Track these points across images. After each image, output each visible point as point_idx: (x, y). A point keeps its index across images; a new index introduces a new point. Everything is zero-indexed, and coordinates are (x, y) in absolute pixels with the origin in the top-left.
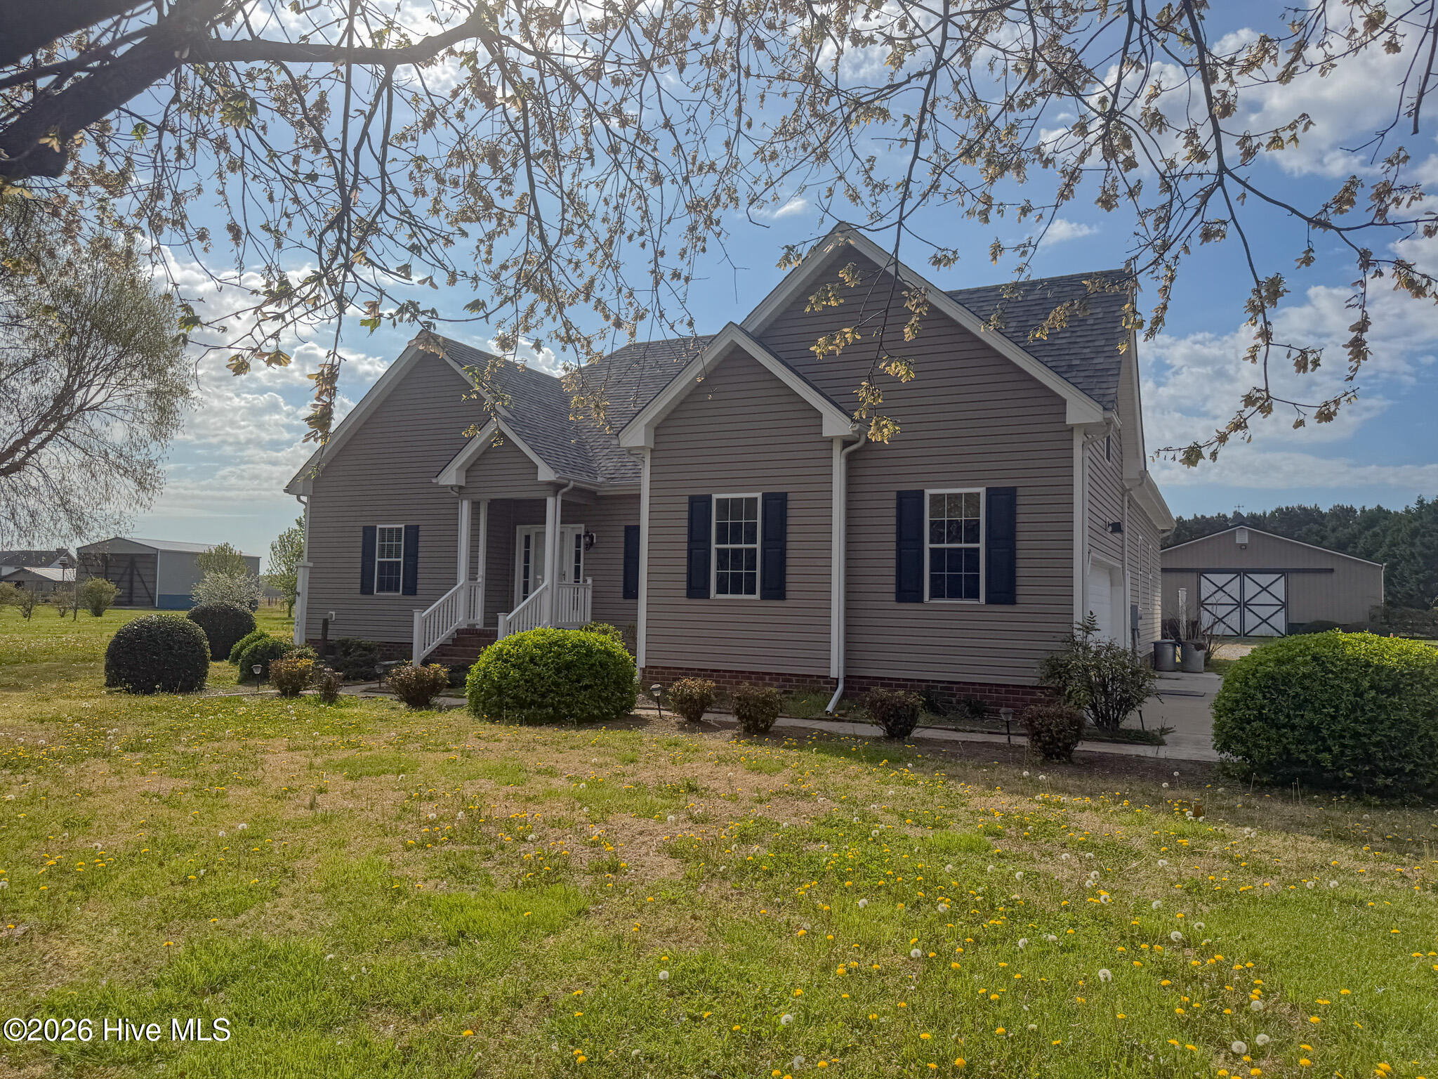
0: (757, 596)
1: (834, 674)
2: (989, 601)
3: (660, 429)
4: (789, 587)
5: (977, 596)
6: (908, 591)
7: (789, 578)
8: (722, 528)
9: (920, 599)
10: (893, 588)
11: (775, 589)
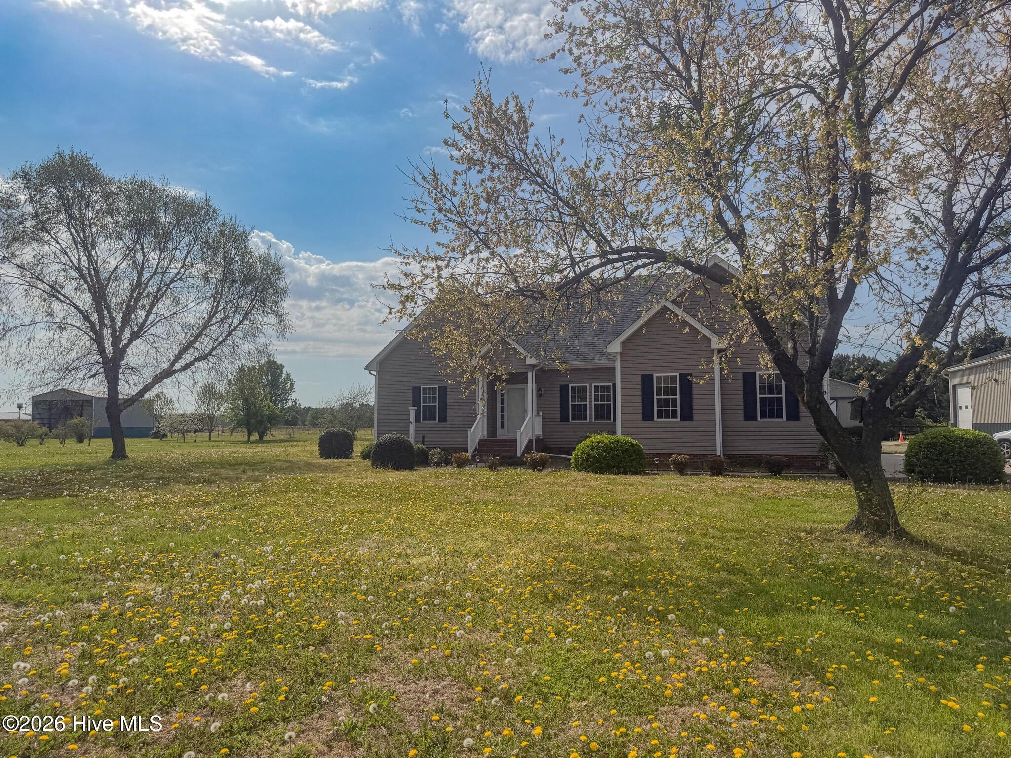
0: (679, 419)
1: (718, 453)
2: (787, 420)
3: (623, 344)
4: (694, 415)
5: (782, 418)
6: (750, 416)
7: (694, 411)
8: (659, 389)
9: (756, 420)
10: (743, 415)
11: (687, 416)
